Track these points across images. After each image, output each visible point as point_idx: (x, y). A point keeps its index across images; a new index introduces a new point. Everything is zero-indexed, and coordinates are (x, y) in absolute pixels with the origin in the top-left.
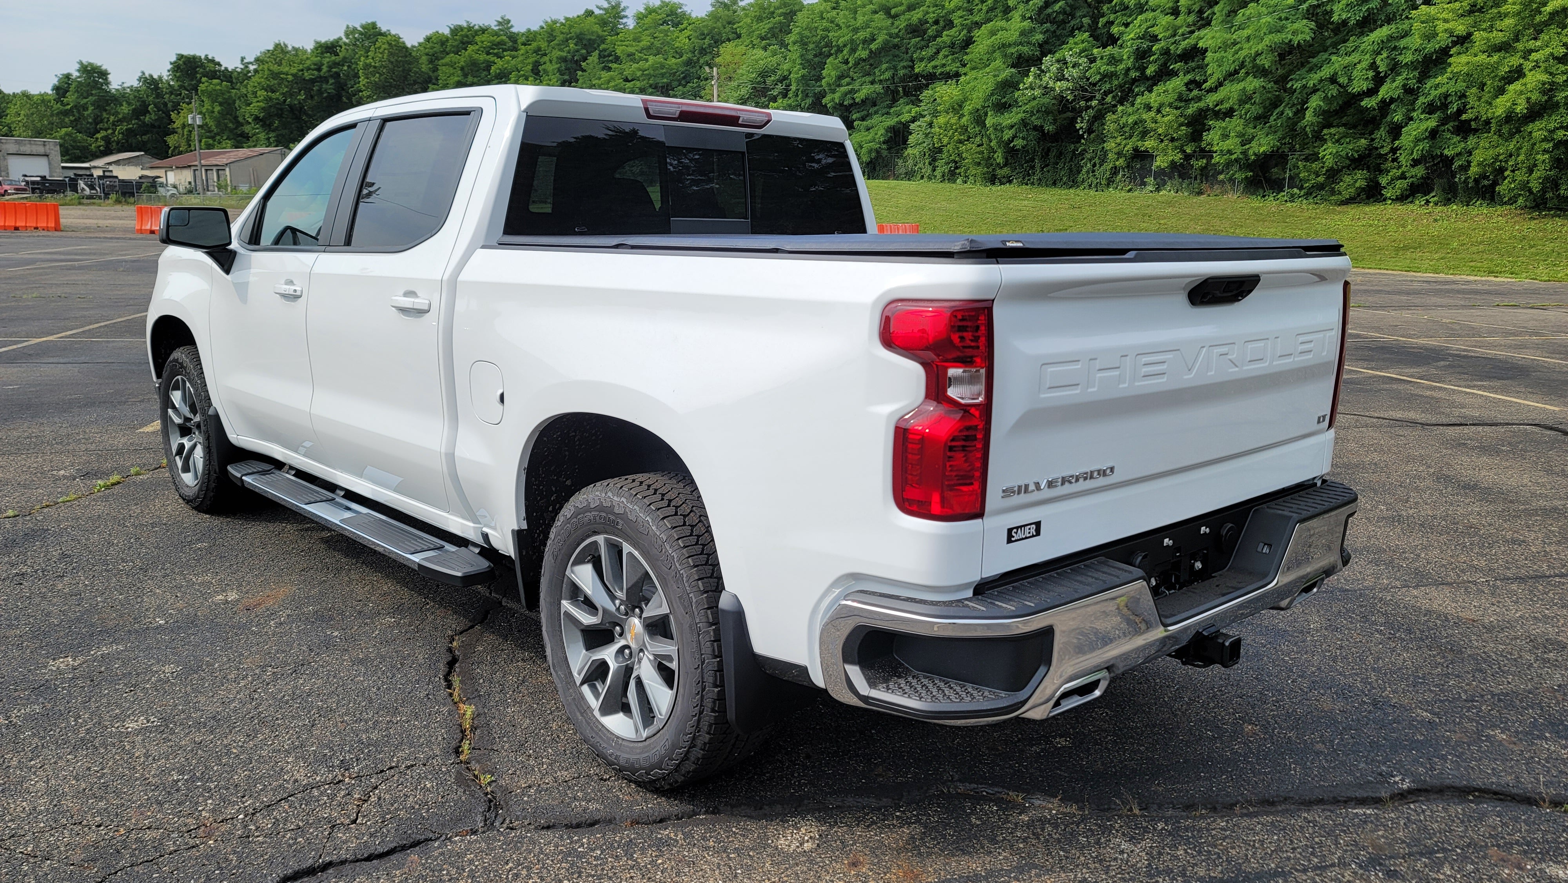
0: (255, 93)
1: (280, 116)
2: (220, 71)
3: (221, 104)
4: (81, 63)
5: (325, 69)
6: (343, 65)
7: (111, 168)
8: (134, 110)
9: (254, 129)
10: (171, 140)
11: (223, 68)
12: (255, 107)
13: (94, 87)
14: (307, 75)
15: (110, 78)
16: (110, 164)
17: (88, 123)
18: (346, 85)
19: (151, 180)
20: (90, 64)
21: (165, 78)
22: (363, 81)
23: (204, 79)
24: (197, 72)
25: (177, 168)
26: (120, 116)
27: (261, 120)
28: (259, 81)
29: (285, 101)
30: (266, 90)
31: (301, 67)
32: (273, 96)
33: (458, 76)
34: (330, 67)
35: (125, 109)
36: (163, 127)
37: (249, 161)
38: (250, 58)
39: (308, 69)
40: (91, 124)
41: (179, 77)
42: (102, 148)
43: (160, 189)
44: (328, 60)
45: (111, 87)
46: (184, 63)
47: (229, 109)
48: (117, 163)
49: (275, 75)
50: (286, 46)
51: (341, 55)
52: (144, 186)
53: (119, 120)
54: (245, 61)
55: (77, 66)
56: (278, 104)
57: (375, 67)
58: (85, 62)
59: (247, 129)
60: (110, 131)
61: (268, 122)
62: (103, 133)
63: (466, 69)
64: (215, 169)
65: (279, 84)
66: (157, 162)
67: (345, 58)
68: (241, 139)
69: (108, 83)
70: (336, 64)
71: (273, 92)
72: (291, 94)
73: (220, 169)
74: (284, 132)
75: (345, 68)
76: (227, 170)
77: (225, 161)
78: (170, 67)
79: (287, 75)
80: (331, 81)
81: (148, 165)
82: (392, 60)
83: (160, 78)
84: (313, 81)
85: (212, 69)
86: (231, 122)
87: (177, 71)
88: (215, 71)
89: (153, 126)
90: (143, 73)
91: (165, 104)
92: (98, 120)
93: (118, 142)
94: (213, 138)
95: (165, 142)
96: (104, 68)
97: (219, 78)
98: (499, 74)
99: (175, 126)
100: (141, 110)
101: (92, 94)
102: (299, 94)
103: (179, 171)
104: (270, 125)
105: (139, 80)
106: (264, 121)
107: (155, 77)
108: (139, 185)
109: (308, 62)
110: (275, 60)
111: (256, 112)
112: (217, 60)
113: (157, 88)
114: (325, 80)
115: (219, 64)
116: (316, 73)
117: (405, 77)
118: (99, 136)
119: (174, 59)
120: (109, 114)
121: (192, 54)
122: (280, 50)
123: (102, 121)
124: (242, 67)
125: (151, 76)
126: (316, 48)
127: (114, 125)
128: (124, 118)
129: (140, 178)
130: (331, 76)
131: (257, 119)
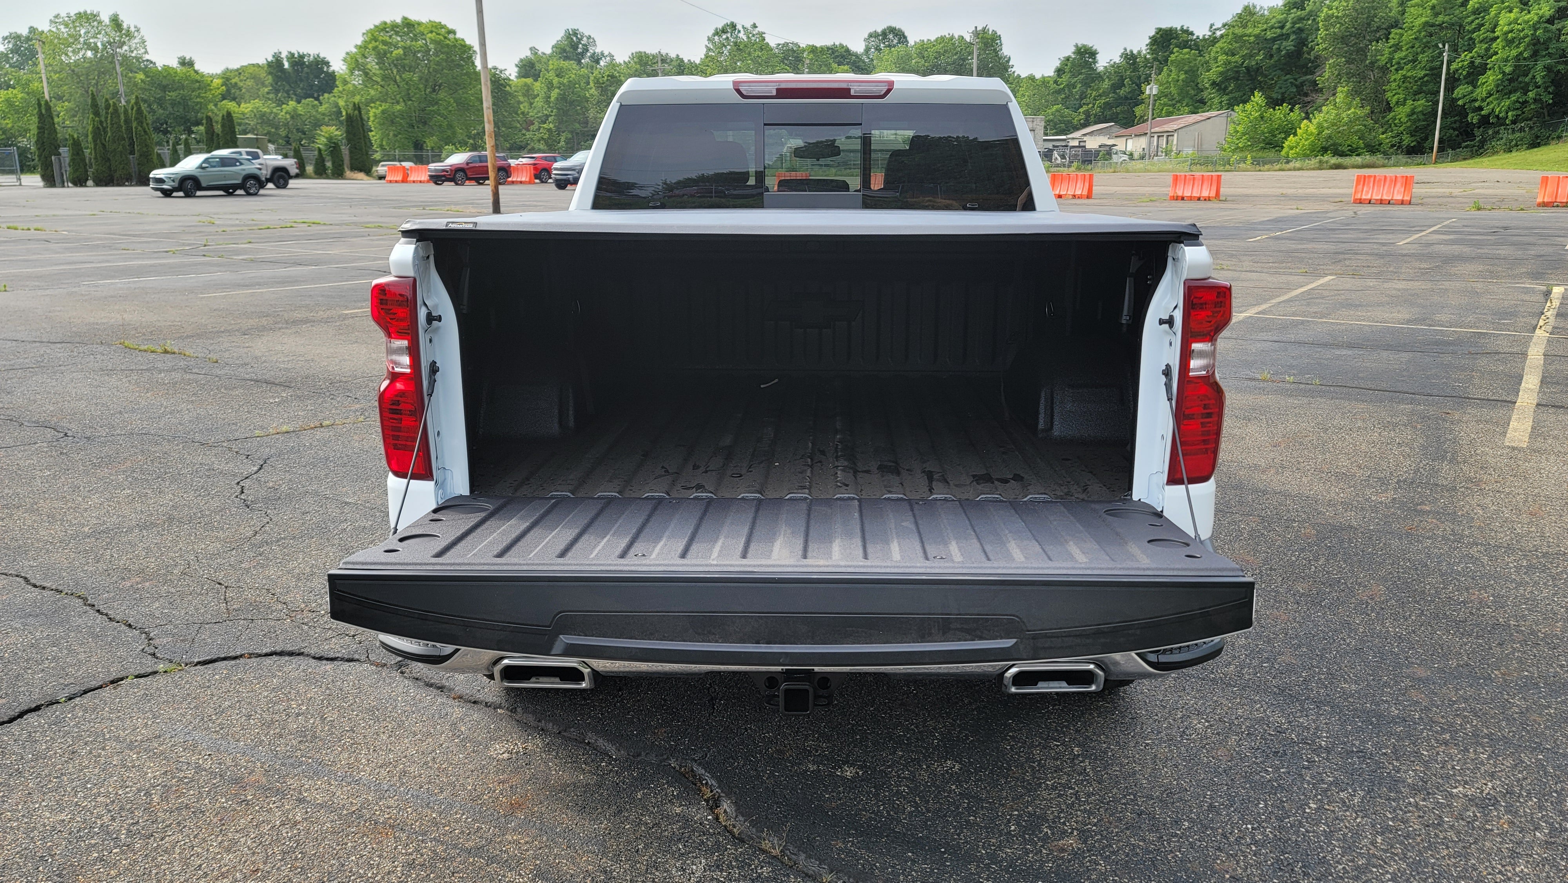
0: (1216, 59)
1: (1236, 79)
2: (1191, 40)
3: (1186, 72)
4: (1076, 46)
5: (1288, 25)
6: (1308, 19)
7: (1085, 138)
8: (1113, 84)
9: (1210, 94)
10: (1138, 111)
11: (1195, 37)
12: (1213, 73)
13: (1084, 67)
14: (1269, 35)
15: (1099, 57)
16: (1084, 135)
17: (1076, 99)
18: (1307, 40)
19: (1108, 148)
20: (1084, 46)
21: (1144, 52)
22: (1322, 33)
23: (1175, 50)
24: (1171, 44)
25: (1136, 135)
26: (1101, 91)
27: (1217, 85)
28: (1222, 45)
29: (1243, 63)
30: (1227, 54)
31: (1265, 26)
32: (1233, 59)
33: (1427, 17)
34: (1294, 23)
35: (1106, 84)
36: (1135, 98)
37: (1197, 126)
38: (1218, 25)
39: (1272, 27)
40: (1077, 100)
41: (1155, 50)
42: (1082, 121)
43: (1114, 156)
44: (1293, 15)
45: (1097, 65)
46: (1162, 36)
47: (1192, 75)
48: (1091, 134)
49: (1238, 38)
50: (1254, 7)
51: (1308, 9)
52: (1101, 154)
53: (1100, 95)
54: (1214, 27)
55: (1073, 49)
56: (1236, 67)
57: (1337, 17)
58: (1080, 45)
59: (1205, 94)
60: (1090, 106)
61: (1223, 86)
62: (1085, 108)
63: (1437, 8)
64: (1165, 135)
65: (1241, 47)
66: (1123, 131)
67: (1311, 11)
68: (1198, 104)
69: (1095, 62)
70: (1301, 19)
71: (1233, 55)
72: (1251, 56)
73: (1170, 134)
74: (1237, 94)
75: (1310, 22)
76: (1176, 135)
77: (1176, 127)
78: (1148, 41)
79: (1250, 36)
80: (1293, 37)
81: (1114, 135)
82: (1358, 7)
83: (1139, 52)
84: (1274, 40)
85: (1185, 39)
86: (1193, 89)
87: (1153, 45)
88: (1187, 41)
89: (1126, 98)
90: (1125, 49)
91: (1139, 77)
92: (1083, 96)
93: (1096, 115)
94: (1173, 106)
95: (1134, 111)
96: (1094, 48)
97: (1190, 47)
98: (1478, 9)
99: (1144, 96)
100: (1120, 84)
101: (1081, 74)
102: (1258, 54)
103: (1137, 138)
104: (1226, 88)
105: (1121, 57)
106: (1219, 86)
107: (1135, 52)
108: (1097, 153)
109: (1274, 21)
110: (1241, 23)
111: (1214, 77)
112: (1191, 30)
113: (1135, 63)
114: (1287, 37)
115: (1192, 34)
116: (1278, 31)
117: (1369, 24)
118: (1081, 110)
119: (1152, 33)
120: (1092, 90)
121: (1169, 26)
122: (1249, 12)
123: (1085, 97)
124: (1210, 33)
125: (1131, 52)
126: (1285, 6)
127: (1095, 99)
128: (1104, 92)
129: (1100, 146)
130: (1294, 32)
131: (1214, 84)
